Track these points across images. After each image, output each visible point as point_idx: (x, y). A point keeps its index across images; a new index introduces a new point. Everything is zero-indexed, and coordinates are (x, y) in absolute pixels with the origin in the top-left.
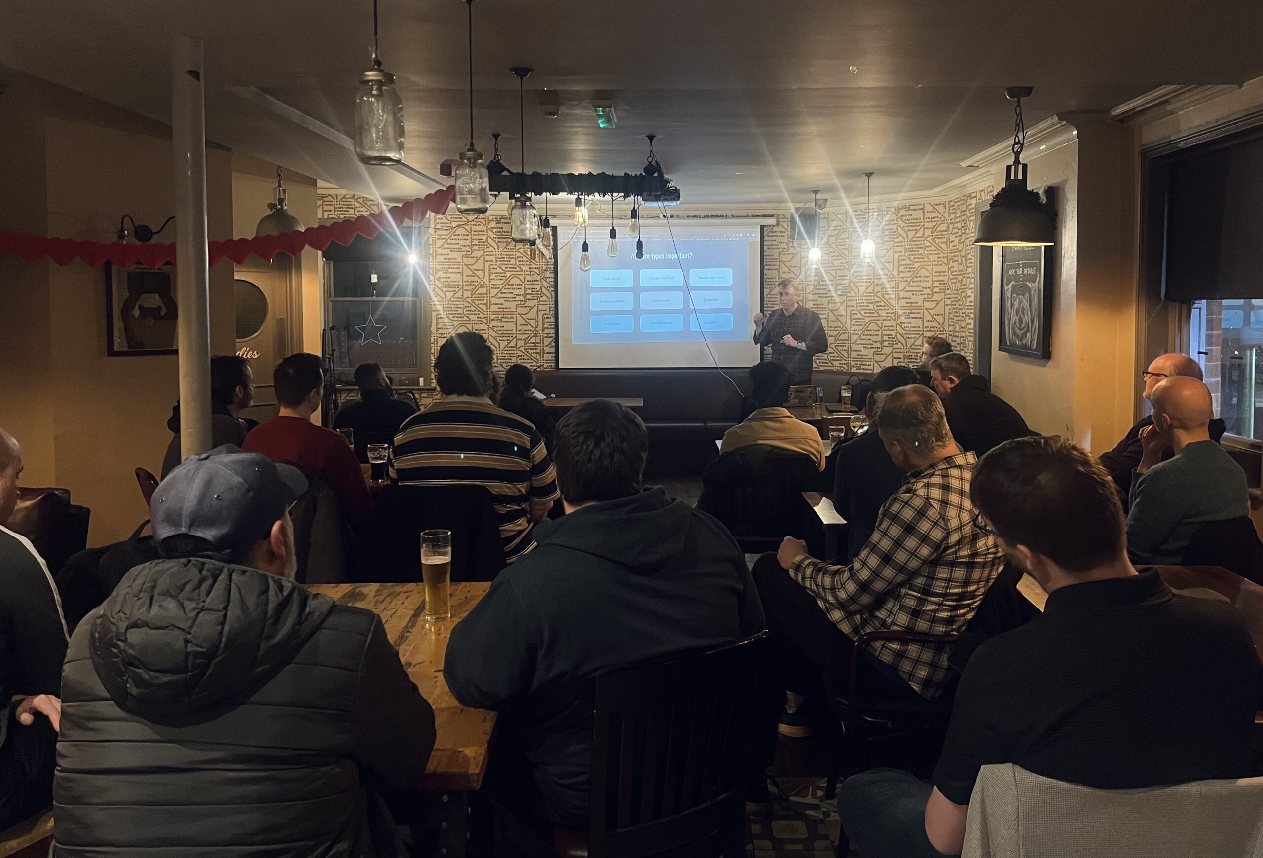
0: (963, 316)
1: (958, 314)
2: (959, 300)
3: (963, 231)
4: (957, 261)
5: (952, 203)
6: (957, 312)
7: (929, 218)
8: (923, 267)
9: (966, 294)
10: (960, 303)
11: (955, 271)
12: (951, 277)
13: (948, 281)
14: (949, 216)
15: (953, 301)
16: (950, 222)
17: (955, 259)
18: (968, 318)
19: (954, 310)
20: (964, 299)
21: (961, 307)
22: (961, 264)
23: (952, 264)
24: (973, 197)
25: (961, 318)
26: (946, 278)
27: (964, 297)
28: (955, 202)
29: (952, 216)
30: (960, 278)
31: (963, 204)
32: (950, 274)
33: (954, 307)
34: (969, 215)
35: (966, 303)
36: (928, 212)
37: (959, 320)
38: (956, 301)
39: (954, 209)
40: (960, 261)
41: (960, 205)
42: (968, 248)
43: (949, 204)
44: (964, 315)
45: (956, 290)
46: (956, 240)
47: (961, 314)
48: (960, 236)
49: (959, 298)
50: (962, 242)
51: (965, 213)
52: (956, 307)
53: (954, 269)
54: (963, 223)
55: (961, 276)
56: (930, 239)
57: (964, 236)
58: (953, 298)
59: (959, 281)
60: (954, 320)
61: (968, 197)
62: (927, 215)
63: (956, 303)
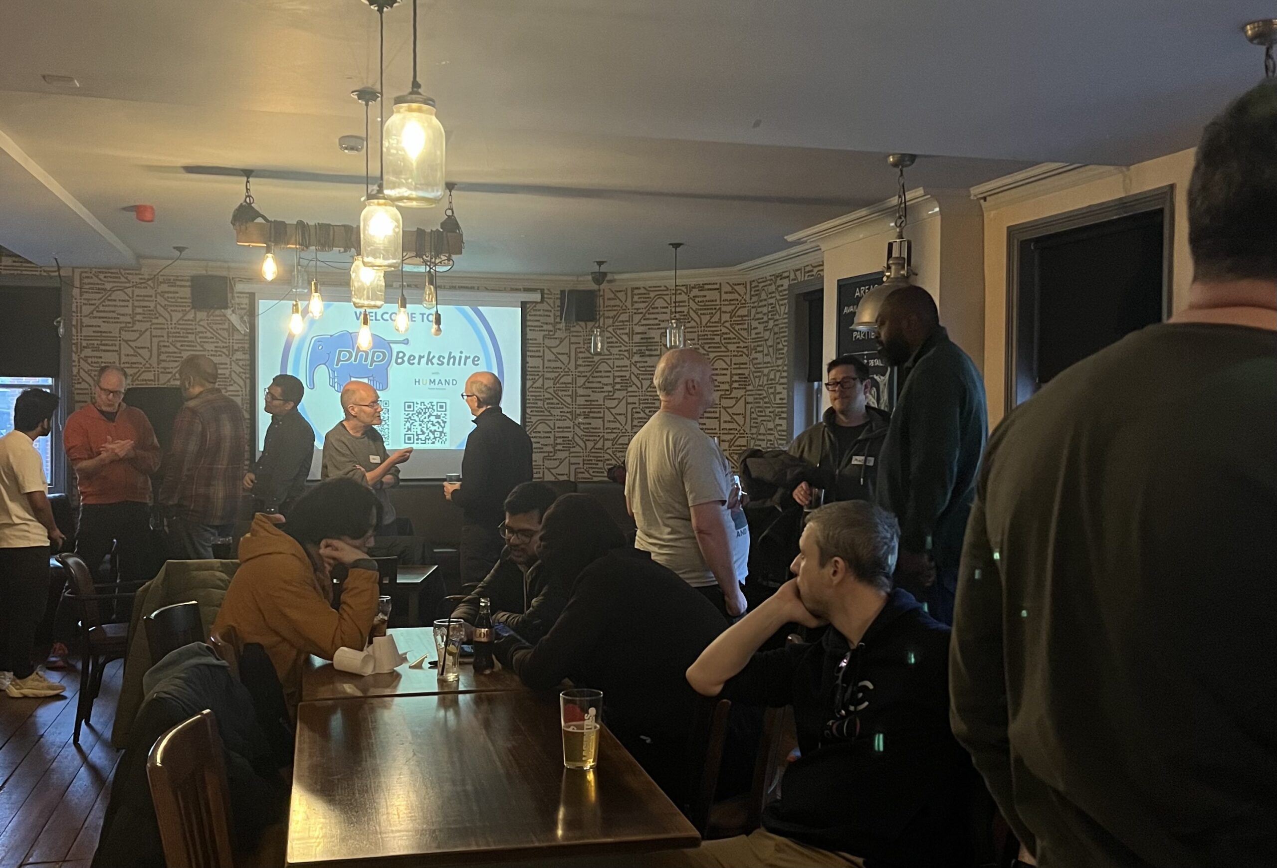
0: (770, 416)
1: (764, 414)
2: (765, 397)
3: (770, 317)
4: (762, 351)
5: (754, 284)
6: (761, 412)
7: (726, 300)
8: (719, 358)
9: (775, 390)
10: (766, 400)
11: (759, 364)
12: (753, 369)
13: (749, 375)
14: (751, 299)
15: (757, 399)
16: (752, 305)
17: (759, 349)
18: (777, 418)
19: (757, 409)
20: (772, 396)
21: (768, 405)
22: (767, 355)
23: (754, 355)
24: (785, 278)
25: (768, 418)
26: (746, 372)
27: (773, 393)
28: (759, 283)
29: (754, 299)
30: (766, 371)
31: (770, 285)
32: (751, 366)
33: (758, 405)
34: (779, 298)
35: (775, 400)
36: (726, 293)
37: (765, 421)
38: (760, 399)
39: (758, 290)
40: (766, 352)
41: (766, 286)
42: (777, 336)
43: (751, 284)
44: (772, 415)
45: (760, 386)
46: (761, 328)
47: (768, 413)
48: (767, 322)
49: (765, 395)
50: (768, 330)
51: (773, 295)
52: (761, 405)
53: (758, 361)
54: (770, 307)
55: (768, 369)
56: (727, 324)
57: (771, 323)
58: (756, 394)
59: (765, 375)
60: (759, 421)
61: (778, 277)
62: (724, 296)
63: (761, 401)
